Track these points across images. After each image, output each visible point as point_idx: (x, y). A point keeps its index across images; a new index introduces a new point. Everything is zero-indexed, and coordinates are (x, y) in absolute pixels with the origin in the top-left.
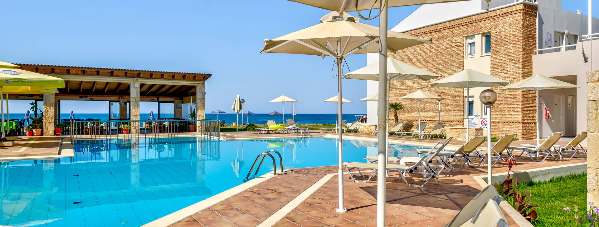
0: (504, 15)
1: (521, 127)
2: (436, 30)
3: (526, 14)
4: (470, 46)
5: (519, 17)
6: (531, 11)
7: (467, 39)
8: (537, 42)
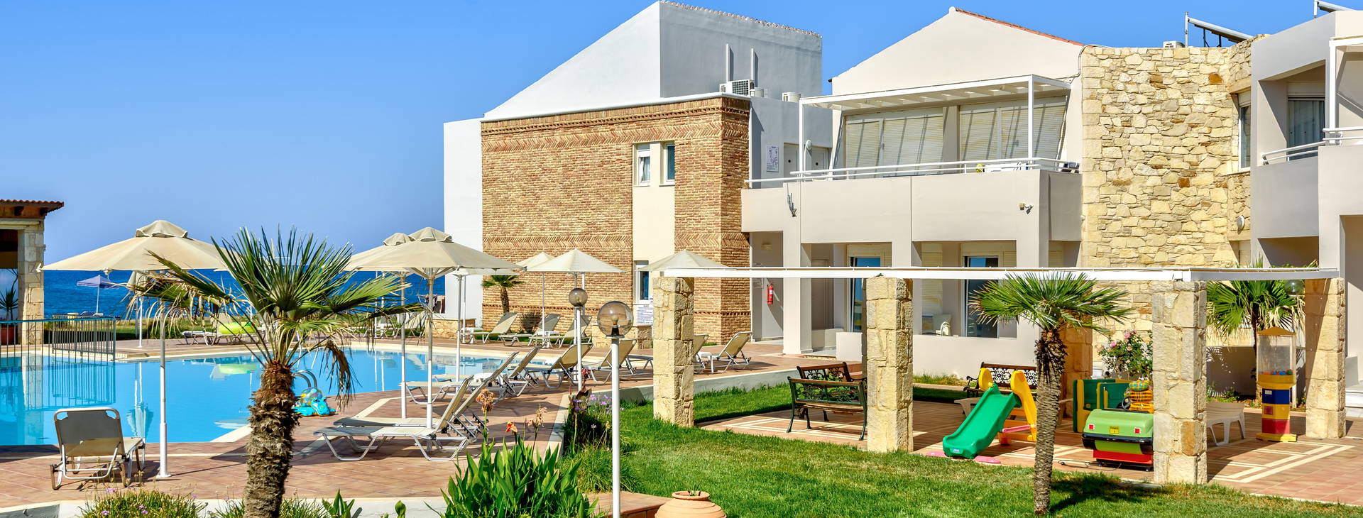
0: (695, 113)
1: (719, 322)
2: (583, 124)
3: (729, 116)
4: (643, 162)
5: (717, 120)
6: (737, 111)
7: (637, 149)
8: (750, 165)
